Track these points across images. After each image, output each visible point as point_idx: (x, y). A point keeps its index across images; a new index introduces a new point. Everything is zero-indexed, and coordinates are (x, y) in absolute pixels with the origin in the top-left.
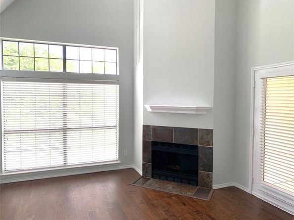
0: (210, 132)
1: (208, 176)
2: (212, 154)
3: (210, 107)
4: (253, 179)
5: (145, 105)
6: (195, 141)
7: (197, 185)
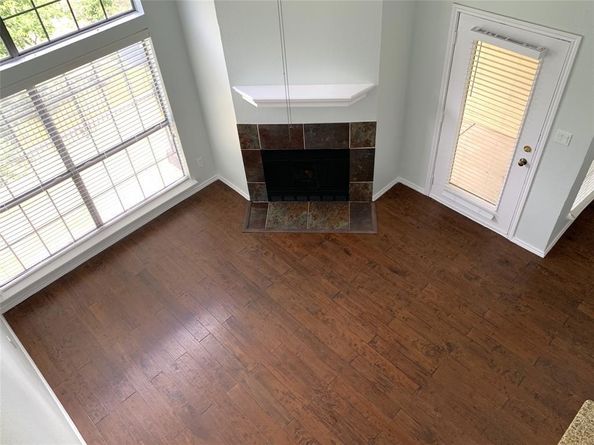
0: (370, 127)
1: (366, 186)
2: (372, 158)
3: (372, 85)
4: (433, 179)
5: (234, 88)
6: (344, 143)
7: (348, 199)
